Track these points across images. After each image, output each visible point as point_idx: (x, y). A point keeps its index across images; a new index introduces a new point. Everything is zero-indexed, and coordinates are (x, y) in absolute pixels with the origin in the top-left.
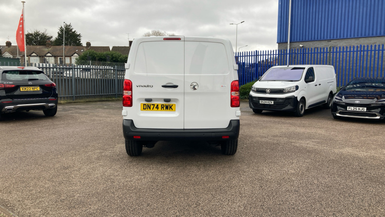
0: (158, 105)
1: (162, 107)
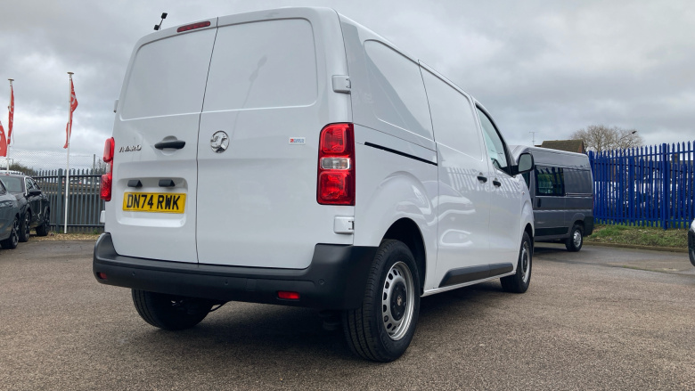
0: (152, 197)
1: (160, 202)
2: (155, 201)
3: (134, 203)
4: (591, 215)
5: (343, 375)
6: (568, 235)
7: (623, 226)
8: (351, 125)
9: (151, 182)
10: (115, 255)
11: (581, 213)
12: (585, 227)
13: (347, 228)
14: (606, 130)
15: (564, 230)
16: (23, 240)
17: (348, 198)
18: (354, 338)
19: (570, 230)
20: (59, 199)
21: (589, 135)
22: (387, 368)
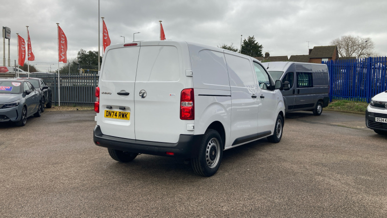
0: (116, 113)
1: (120, 115)
2: (118, 114)
3: (109, 114)
4: (327, 96)
5: (191, 182)
6: (314, 107)
7: (347, 101)
8: (193, 89)
9: (116, 107)
10: (102, 135)
11: (322, 96)
12: (324, 103)
13: (191, 128)
14: (352, 38)
15: (312, 105)
16: (42, 112)
17: (192, 117)
18: (195, 168)
19: (316, 104)
20: (55, 88)
21: (342, 42)
22: (208, 179)
